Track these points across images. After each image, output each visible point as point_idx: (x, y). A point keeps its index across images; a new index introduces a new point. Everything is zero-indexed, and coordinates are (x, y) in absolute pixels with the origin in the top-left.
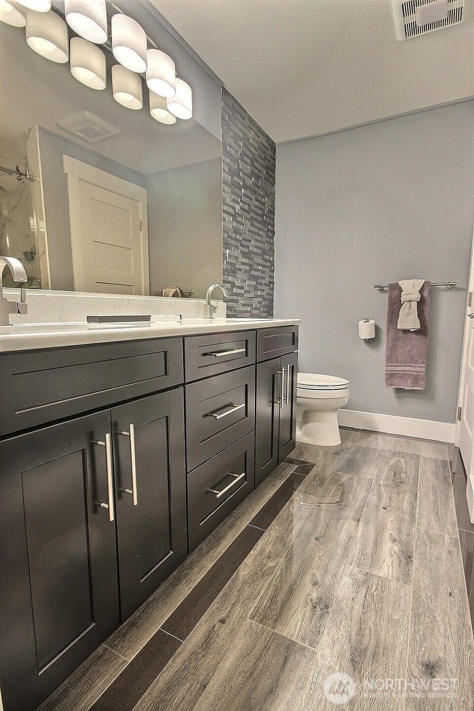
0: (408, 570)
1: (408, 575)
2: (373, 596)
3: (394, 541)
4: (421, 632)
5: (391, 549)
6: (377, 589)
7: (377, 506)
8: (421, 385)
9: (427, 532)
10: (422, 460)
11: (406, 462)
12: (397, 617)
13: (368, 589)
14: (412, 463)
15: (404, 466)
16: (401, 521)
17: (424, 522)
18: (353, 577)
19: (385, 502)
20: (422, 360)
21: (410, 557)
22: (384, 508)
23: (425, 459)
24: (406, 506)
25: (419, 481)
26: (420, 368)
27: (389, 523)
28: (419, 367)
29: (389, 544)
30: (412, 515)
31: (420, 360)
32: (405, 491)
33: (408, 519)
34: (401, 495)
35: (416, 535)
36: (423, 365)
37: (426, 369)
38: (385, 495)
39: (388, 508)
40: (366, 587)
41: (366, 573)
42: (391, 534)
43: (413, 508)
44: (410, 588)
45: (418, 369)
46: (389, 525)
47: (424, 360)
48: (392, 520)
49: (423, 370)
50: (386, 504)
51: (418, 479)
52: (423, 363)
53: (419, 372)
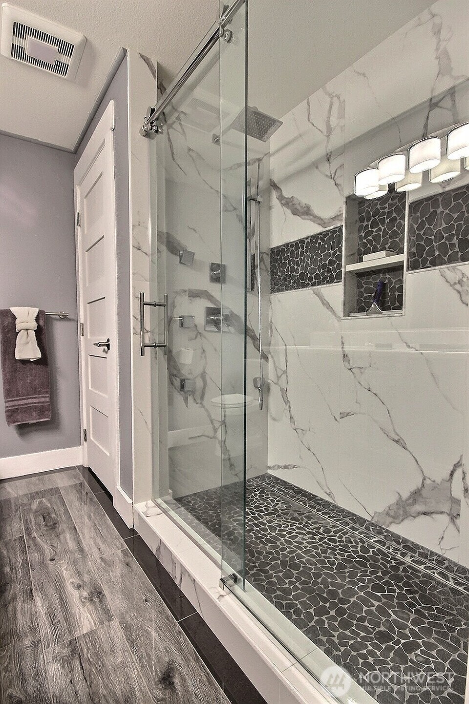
0: (105, 606)
1: (107, 611)
2: (89, 660)
3: (79, 587)
4: (145, 654)
5: (80, 597)
6: (88, 649)
7: (42, 563)
8: (47, 416)
9: (102, 559)
10: (63, 491)
11: (49, 500)
12: (120, 660)
13: (80, 658)
14: (55, 499)
15: (49, 505)
16: (75, 562)
17: (95, 551)
18: (58, 658)
19: (48, 552)
20: (45, 390)
21: (100, 593)
22: (52, 560)
23: (65, 489)
24: (72, 545)
25: (71, 514)
26: (44, 399)
27: (65, 572)
28: (43, 397)
29: (76, 594)
30: (81, 550)
31: (43, 390)
32: (63, 532)
33: (80, 556)
34: (62, 537)
35: (95, 567)
36: (47, 395)
37: (50, 399)
38: (45, 547)
39: (56, 558)
40: (77, 656)
41: (69, 643)
42: (72, 583)
43: (79, 543)
44: (115, 623)
45: (43, 400)
46: (66, 574)
47: (48, 390)
48: (65, 567)
49: (48, 399)
50: (51, 555)
51: (68, 512)
52: (47, 392)
53: (43, 402)
